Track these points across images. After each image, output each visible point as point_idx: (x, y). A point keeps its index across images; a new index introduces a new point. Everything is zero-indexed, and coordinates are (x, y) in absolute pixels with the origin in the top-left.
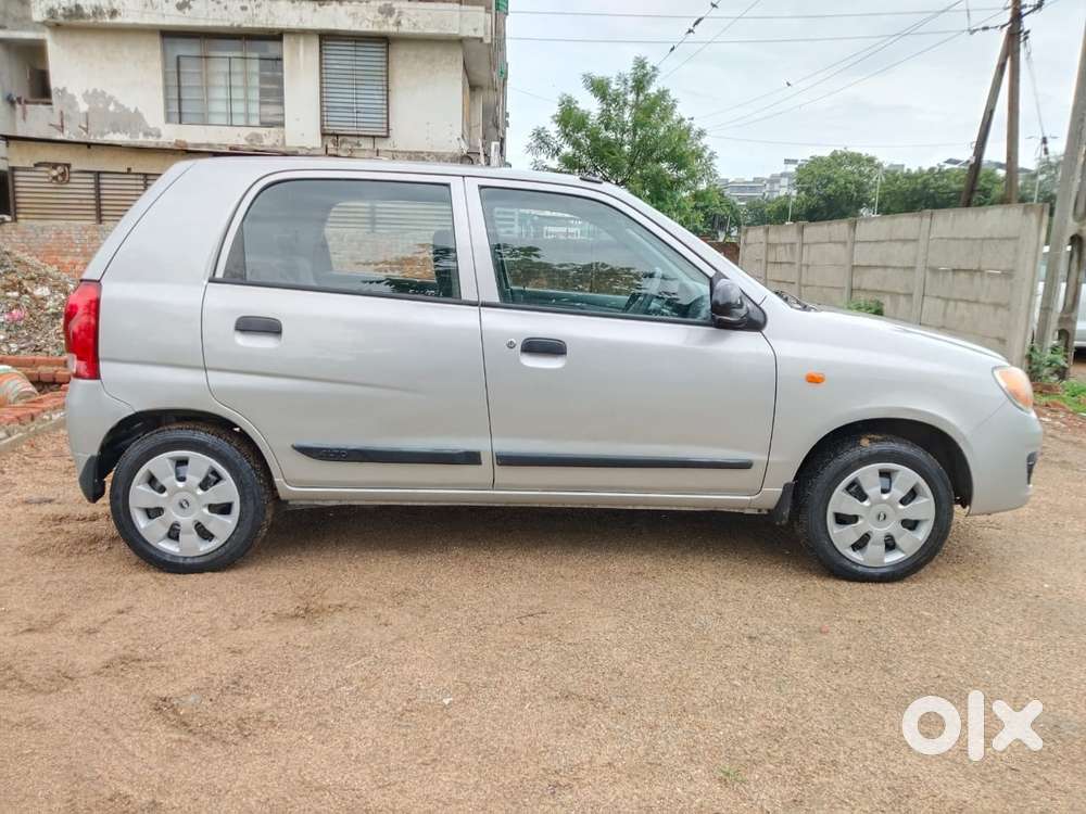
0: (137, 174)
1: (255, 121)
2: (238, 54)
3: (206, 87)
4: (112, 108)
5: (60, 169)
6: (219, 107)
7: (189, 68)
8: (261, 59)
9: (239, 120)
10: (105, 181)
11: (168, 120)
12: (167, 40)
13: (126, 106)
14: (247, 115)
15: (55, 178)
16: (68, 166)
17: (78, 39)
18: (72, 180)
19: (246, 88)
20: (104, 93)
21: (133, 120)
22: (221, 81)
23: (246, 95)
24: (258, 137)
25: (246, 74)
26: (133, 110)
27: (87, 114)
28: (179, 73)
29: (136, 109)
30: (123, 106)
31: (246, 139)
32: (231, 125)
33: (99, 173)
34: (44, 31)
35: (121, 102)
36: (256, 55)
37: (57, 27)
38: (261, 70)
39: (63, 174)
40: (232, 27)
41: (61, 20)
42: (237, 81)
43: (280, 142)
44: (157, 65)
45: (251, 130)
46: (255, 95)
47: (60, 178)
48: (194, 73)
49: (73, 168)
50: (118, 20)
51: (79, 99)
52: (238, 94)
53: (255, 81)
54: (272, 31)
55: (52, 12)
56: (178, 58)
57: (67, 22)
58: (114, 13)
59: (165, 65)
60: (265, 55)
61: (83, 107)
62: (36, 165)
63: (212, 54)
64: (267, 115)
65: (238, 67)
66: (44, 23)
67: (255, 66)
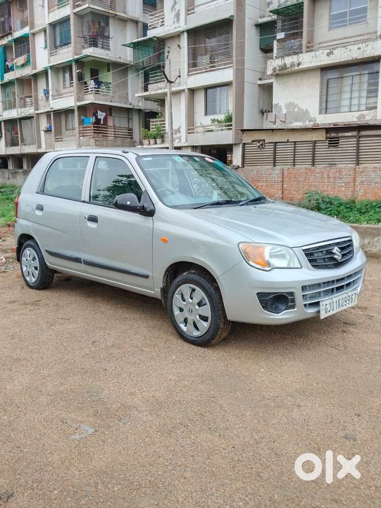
0: (291, 142)
1: (363, 107)
2: (357, 73)
3: (341, 93)
4: (296, 110)
5: (261, 143)
6: (346, 103)
7: (333, 84)
8: (368, 74)
9: (354, 108)
10: (279, 146)
11: (320, 113)
12: (323, 72)
13: (303, 108)
14: (359, 105)
15: (259, 146)
16: (264, 140)
17: (285, 79)
18: (265, 147)
19: (360, 90)
20: (293, 103)
21: (304, 114)
22: (348, 88)
23: (359, 94)
24: (363, 116)
25: (360, 83)
26: (305, 110)
27: (286, 114)
28: (327, 88)
29: (306, 109)
30: (301, 108)
31: (357, 118)
32: (350, 111)
33: (276, 143)
34: (272, 78)
35: (300, 107)
36: (367, 72)
37: (277, 76)
38: (369, 79)
39: (262, 145)
40: (353, 60)
41: (278, 72)
42: (356, 87)
43: (375, 117)
44: (317, 85)
45: (360, 113)
46: (364, 94)
47: (261, 147)
48: (334, 87)
49: (266, 142)
50: (301, 67)
51: (283, 108)
52: (355, 94)
53: (365, 86)
54: (373, 57)
55: (274, 69)
56: (328, 80)
57: (280, 72)
58: (299, 64)
59: (322, 85)
60: (371, 71)
61: (284, 111)
62: (252, 142)
63: (345, 75)
64: (369, 103)
65: (356, 80)
66: (272, 75)
67: (365, 78)
